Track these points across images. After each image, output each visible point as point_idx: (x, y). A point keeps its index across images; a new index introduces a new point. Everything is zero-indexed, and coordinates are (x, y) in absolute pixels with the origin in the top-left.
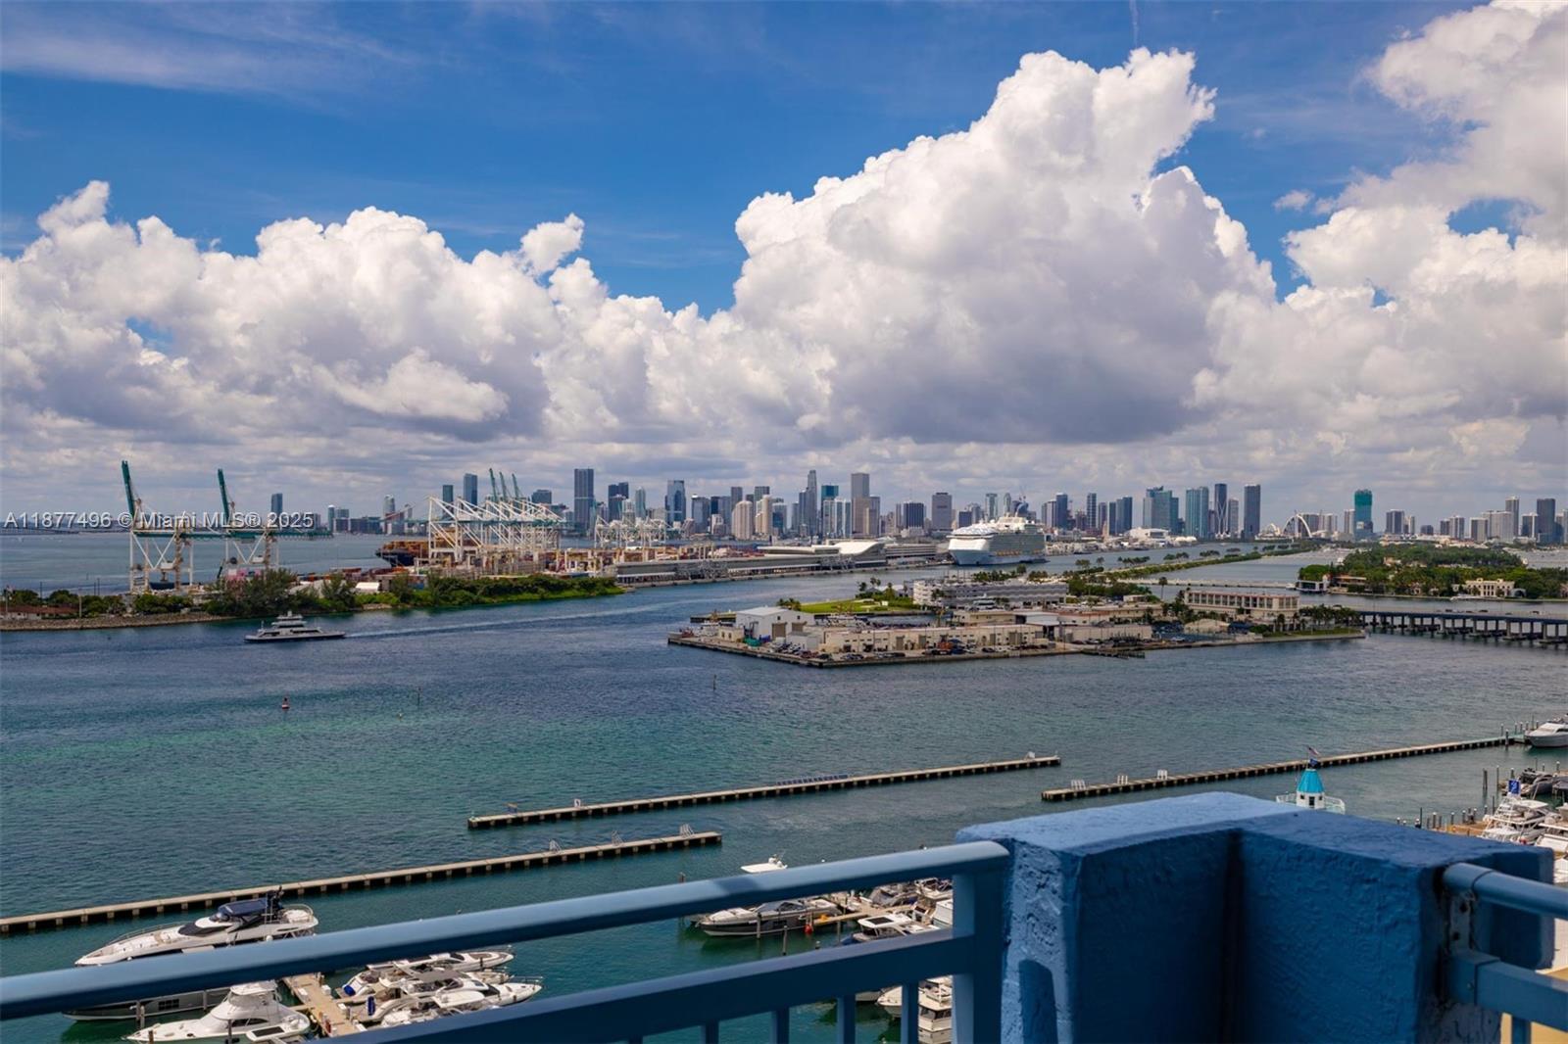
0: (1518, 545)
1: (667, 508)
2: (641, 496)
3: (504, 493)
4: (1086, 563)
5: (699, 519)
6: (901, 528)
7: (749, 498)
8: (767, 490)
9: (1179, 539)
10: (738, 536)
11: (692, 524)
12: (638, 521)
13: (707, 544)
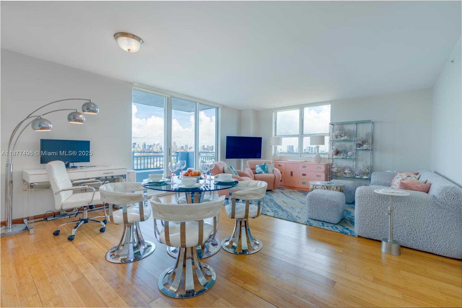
1: (143, 147)
2: (138, 145)
5: (148, 149)
6: (180, 150)
7: (156, 145)
8: (159, 144)
11: (147, 149)
12: (138, 149)
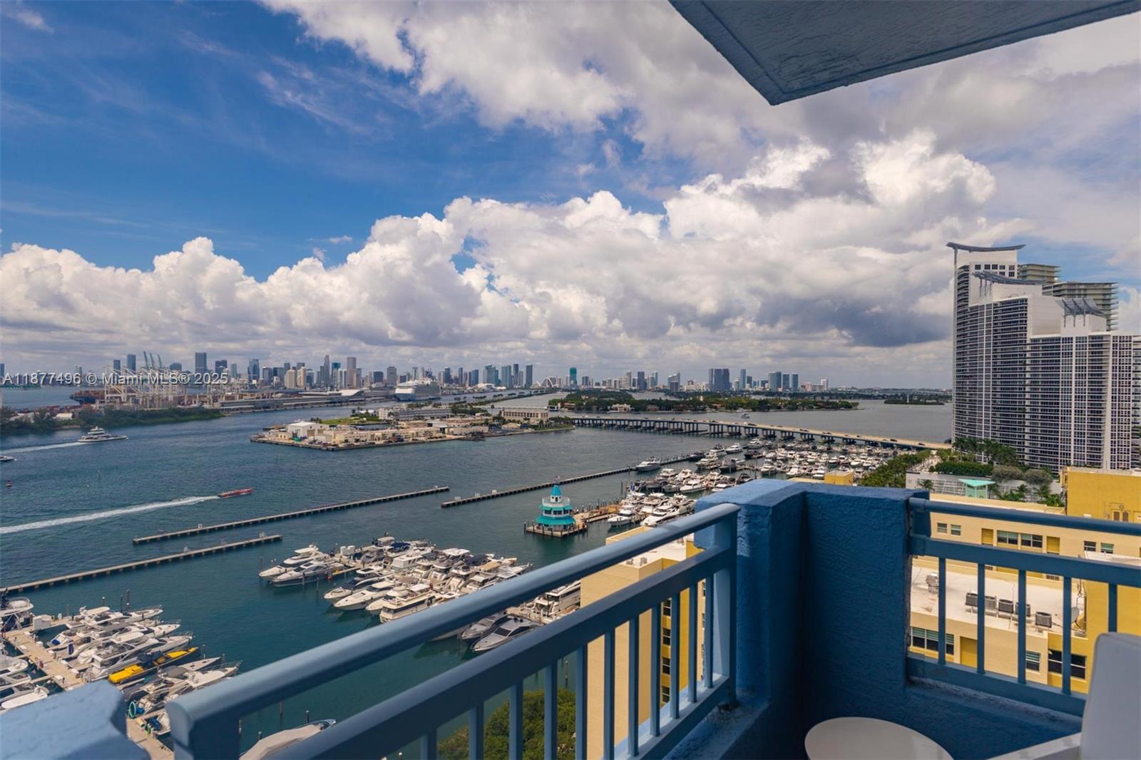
0: (631, 390)
1: (249, 373)
2: (234, 366)
3: (153, 365)
4: (459, 399)
5: (267, 378)
6: (371, 383)
7: (294, 368)
8: (303, 365)
9: (499, 388)
10: (288, 387)
11: (263, 381)
12: (233, 380)
13: (271, 391)
